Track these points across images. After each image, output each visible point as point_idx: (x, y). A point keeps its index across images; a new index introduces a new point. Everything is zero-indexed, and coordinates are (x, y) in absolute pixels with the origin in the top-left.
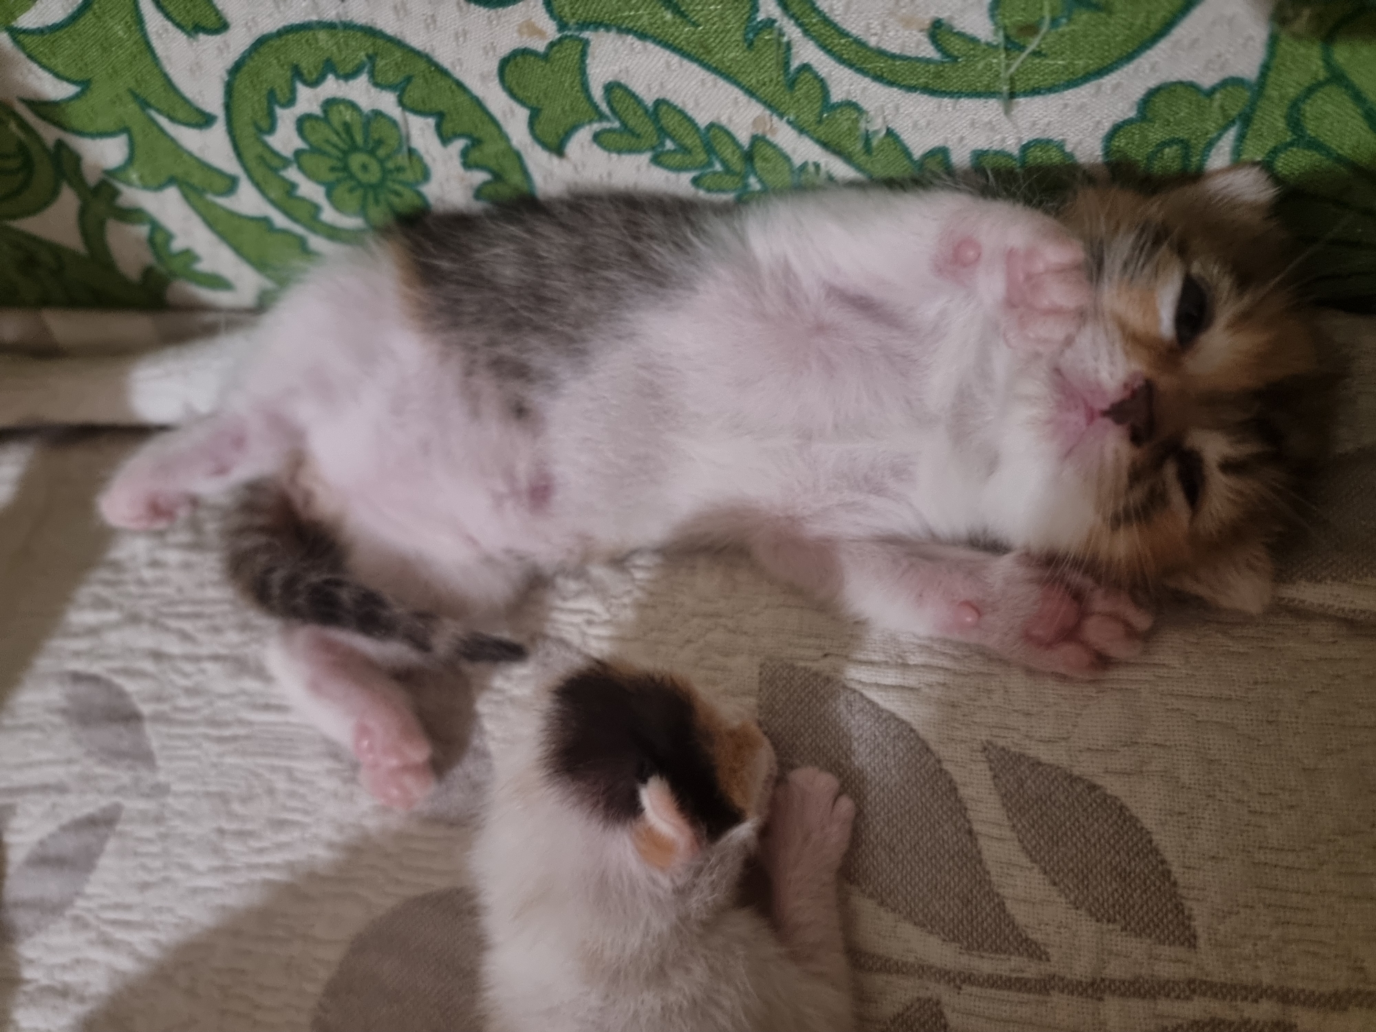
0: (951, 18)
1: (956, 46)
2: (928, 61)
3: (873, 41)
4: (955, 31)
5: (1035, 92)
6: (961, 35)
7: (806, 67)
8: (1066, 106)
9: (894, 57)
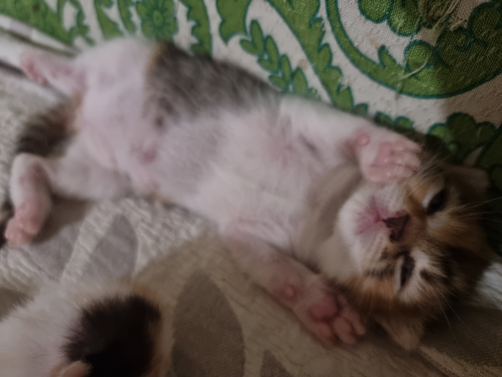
0: (389, 47)
1: (387, 61)
2: (374, 63)
3: (356, 44)
4: (389, 54)
5: (410, 94)
6: (390, 57)
7: (327, 45)
8: (420, 106)
9: (361, 55)
